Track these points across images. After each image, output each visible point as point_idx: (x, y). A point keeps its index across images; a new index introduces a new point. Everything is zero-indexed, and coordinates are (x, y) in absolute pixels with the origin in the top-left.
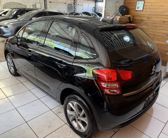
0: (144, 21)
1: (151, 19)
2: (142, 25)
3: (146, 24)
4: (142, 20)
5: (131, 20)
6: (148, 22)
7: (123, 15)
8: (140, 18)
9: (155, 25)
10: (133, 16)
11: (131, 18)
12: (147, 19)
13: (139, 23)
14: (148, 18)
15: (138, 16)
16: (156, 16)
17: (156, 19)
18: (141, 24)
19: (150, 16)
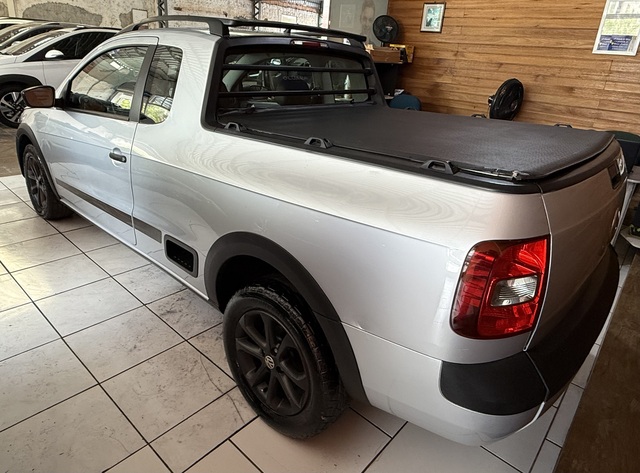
0: (446, 64)
1: (463, 56)
2: (440, 76)
3: (451, 73)
4: (439, 60)
5: (410, 61)
6: (457, 65)
7: (386, 44)
8: (434, 55)
9: (476, 74)
10: (415, 48)
11: (410, 52)
12: (454, 58)
13: (431, 68)
14: (455, 55)
15: (428, 47)
16: (478, 49)
17: (477, 56)
18: (436, 72)
19: (460, 49)
